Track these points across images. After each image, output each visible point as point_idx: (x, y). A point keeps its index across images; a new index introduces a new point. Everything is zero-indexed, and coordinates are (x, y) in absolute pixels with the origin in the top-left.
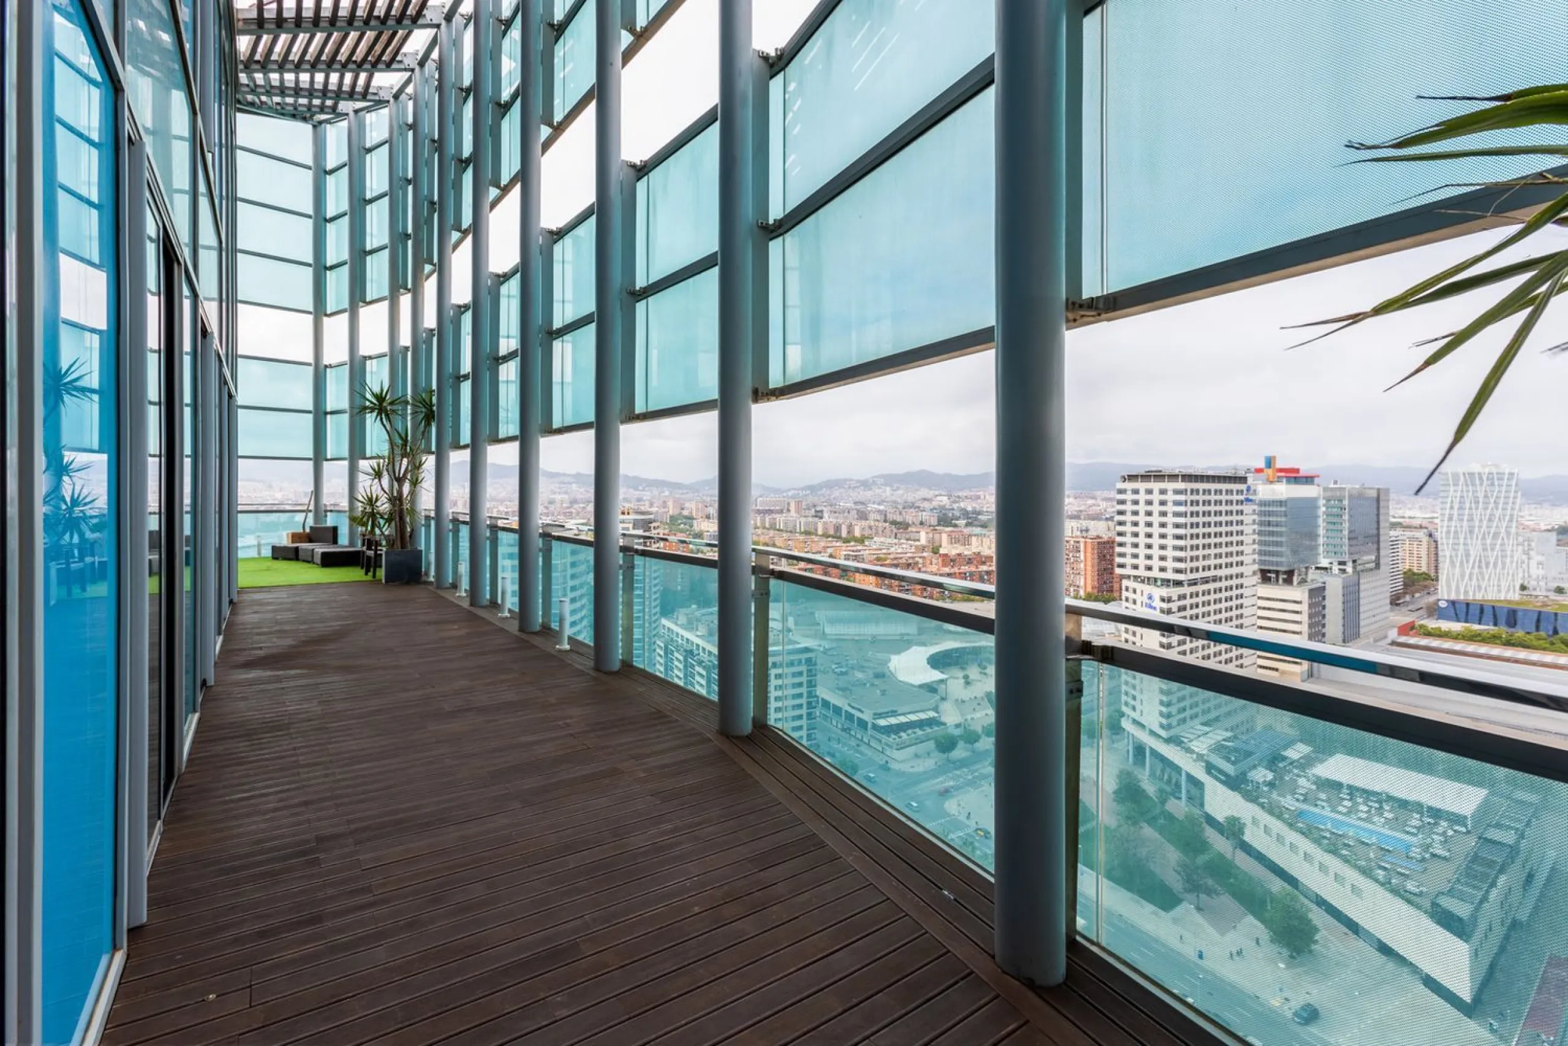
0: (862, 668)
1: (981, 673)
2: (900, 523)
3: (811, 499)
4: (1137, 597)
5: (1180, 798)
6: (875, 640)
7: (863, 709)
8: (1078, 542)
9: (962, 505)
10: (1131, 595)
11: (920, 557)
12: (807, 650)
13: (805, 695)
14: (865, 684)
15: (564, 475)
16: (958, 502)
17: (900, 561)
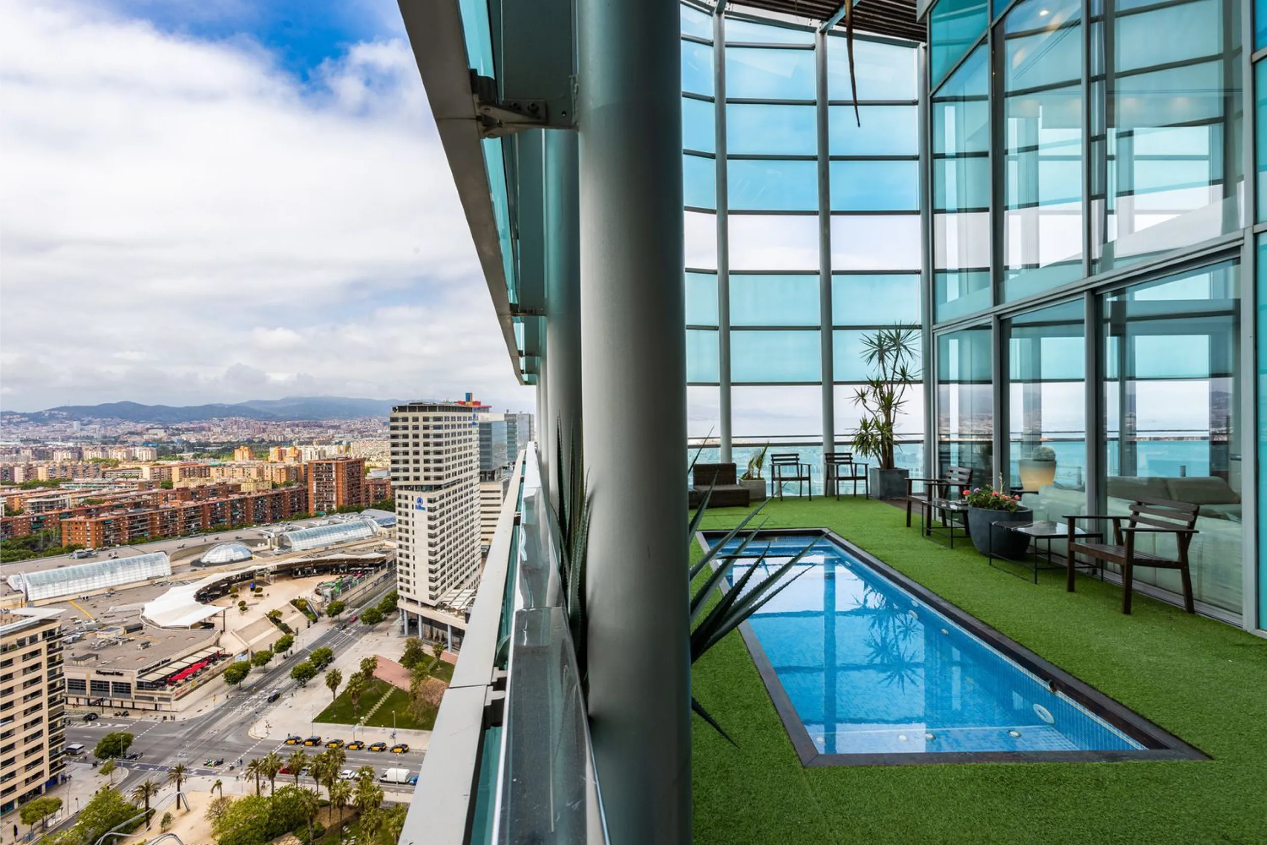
0: (104, 628)
1: (256, 596)
6: (113, 592)
7: (119, 672)
8: (330, 464)
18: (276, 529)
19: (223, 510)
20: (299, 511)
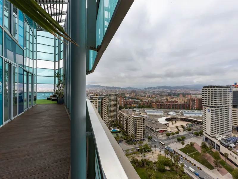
0: (153, 120)
1: (175, 122)
2: (161, 95)
4: (206, 109)
5: (215, 148)
6: (156, 116)
7: (153, 128)
8: (195, 99)
9: (172, 92)
10: (205, 109)
11: (164, 101)
12: (143, 117)
13: (143, 125)
14: (154, 123)
17: (161, 102)
18: (182, 111)
20: (188, 108)
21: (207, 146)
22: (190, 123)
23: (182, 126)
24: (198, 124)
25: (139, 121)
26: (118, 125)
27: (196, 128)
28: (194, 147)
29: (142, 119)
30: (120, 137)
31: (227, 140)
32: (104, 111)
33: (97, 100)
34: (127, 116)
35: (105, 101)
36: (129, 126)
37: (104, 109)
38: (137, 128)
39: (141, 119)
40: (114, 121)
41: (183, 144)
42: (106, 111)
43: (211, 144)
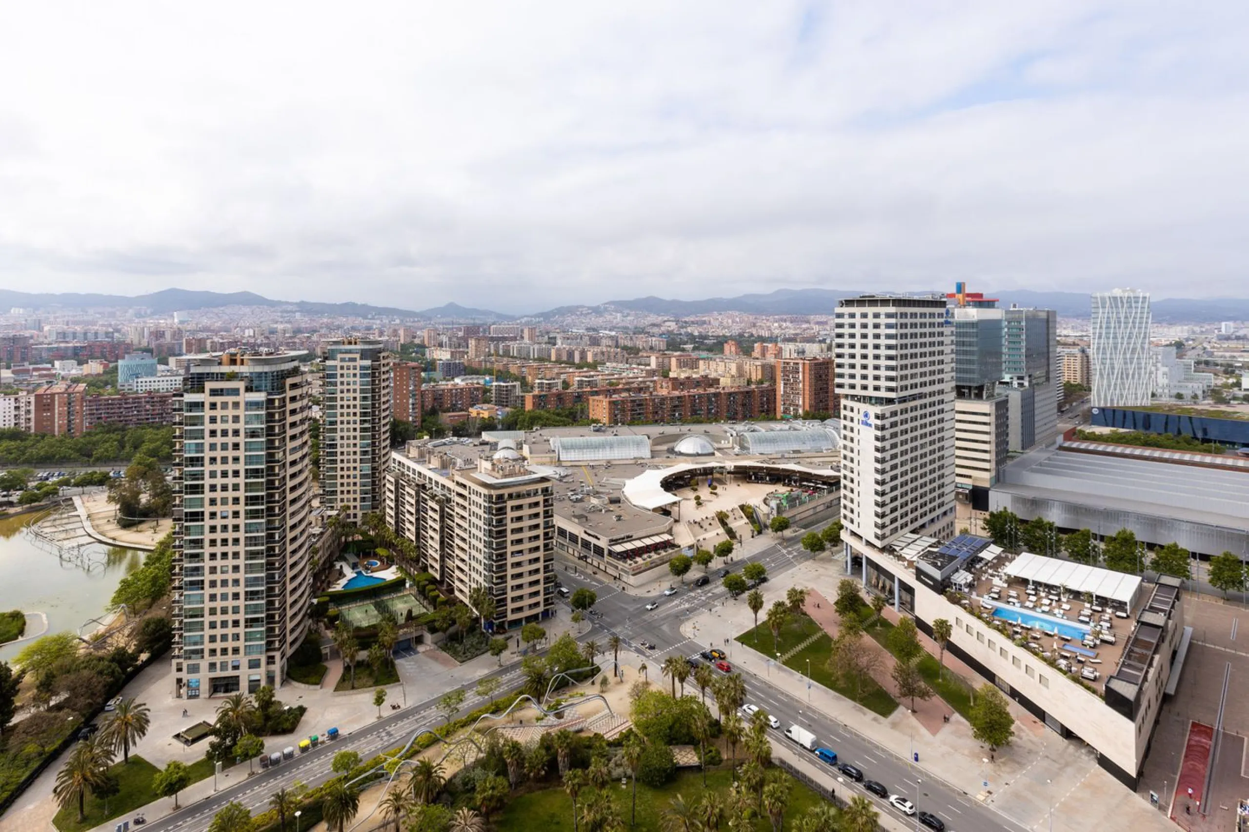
0: (597, 494)
1: (711, 493)
2: (631, 348)
3: (543, 327)
4: (855, 415)
5: (893, 604)
7: (599, 536)
8: (797, 364)
9: (689, 330)
10: (849, 414)
11: (651, 381)
12: (544, 479)
13: (542, 526)
14: (601, 511)
15: (287, 303)
16: (686, 327)
17: (633, 386)
18: (740, 427)
19: (700, 402)
20: (768, 412)
21: (862, 599)
22: (782, 489)
23: (748, 511)
24: (816, 489)
25: (519, 507)
26: (389, 545)
27: (811, 512)
28: (805, 614)
29: (536, 493)
30: (401, 620)
31: (942, 555)
32: (293, 463)
33: (236, 392)
34: (442, 480)
35: (293, 399)
36: (457, 541)
37: (294, 450)
38: (510, 549)
39: (529, 495)
40: (359, 520)
41: (756, 604)
42: (306, 461)
43: (877, 586)
